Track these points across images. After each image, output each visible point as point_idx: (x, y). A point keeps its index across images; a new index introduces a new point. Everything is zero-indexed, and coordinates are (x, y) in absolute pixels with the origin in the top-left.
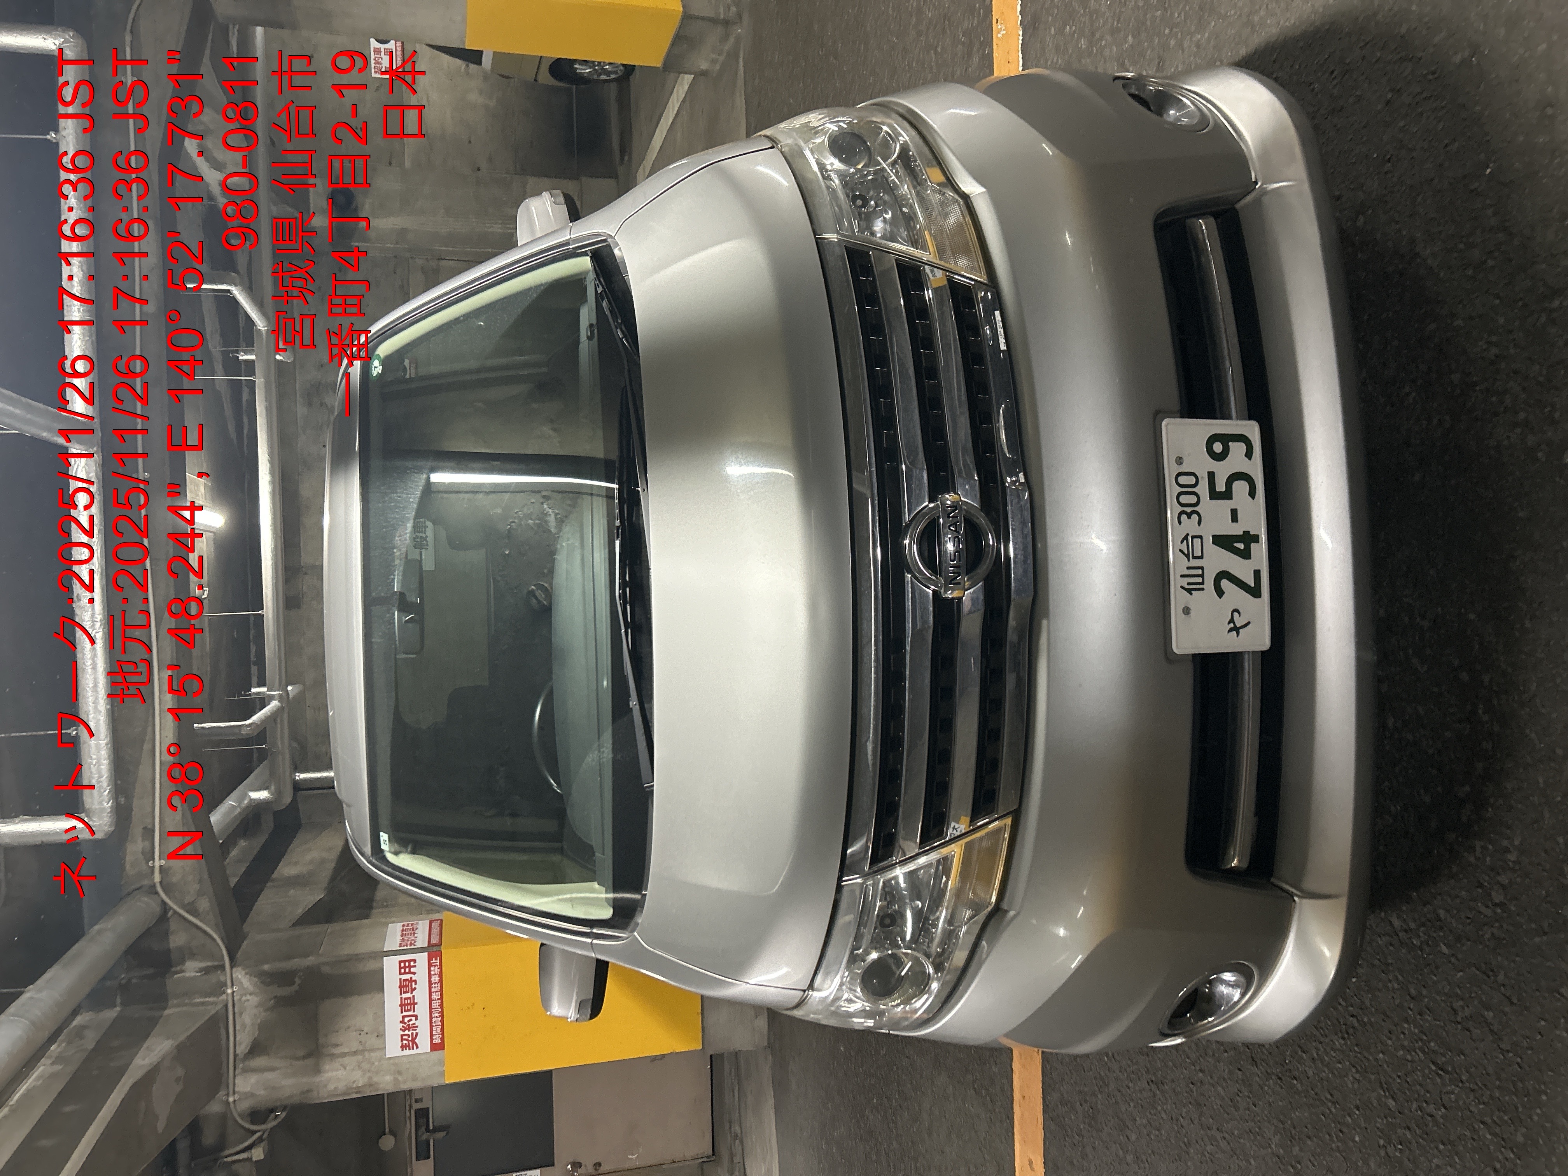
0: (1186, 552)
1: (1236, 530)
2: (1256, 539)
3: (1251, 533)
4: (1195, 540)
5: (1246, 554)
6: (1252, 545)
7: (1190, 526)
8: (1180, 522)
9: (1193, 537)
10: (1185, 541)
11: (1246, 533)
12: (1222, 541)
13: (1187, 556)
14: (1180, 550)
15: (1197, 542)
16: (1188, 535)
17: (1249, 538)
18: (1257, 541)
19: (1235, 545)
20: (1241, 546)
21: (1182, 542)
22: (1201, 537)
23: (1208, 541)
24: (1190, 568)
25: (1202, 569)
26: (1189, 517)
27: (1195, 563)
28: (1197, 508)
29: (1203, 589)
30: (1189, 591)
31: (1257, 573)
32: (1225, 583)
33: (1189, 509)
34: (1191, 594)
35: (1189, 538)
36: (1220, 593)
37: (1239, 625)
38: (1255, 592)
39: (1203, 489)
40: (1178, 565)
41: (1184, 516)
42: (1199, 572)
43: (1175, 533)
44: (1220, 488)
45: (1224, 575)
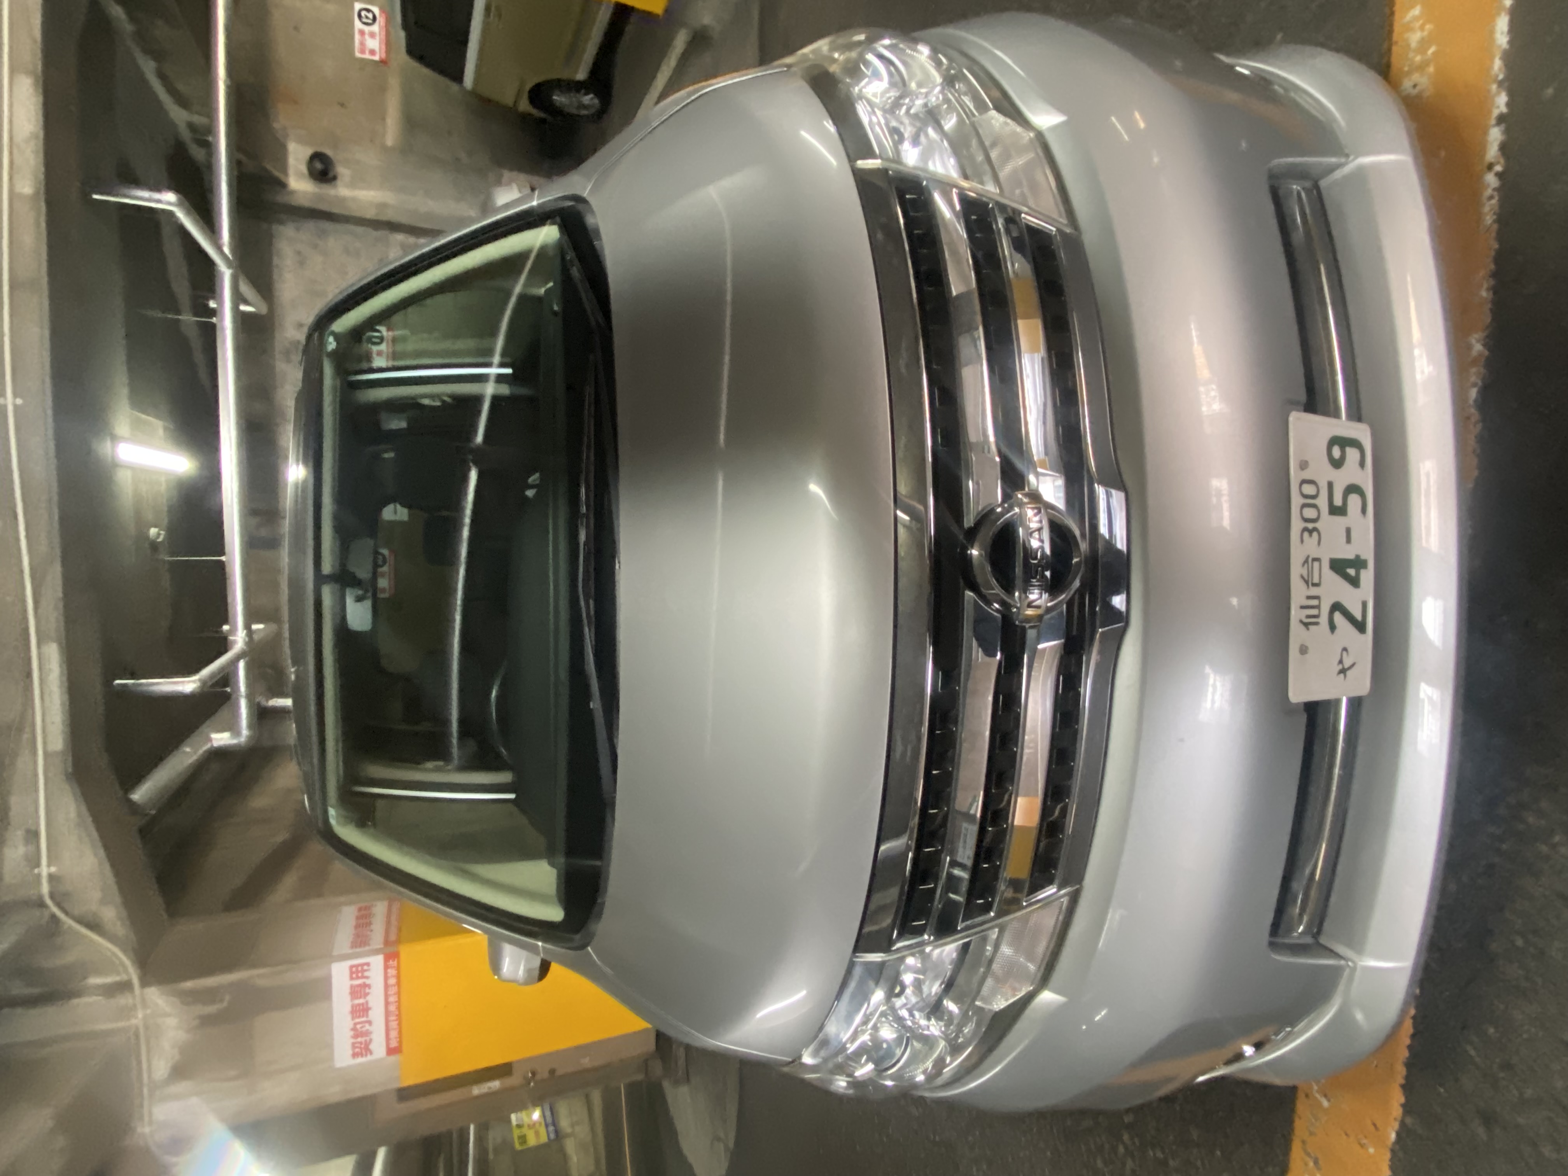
0: (1306, 579)
1: (1347, 553)
2: (1365, 564)
3: (1362, 558)
4: (1314, 563)
5: (1354, 582)
6: (1362, 571)
7: (1310, 546)
8: (1302, 541)
9: (1314, 560)
10: (1307, 566)
11: (1358, 557)
12: (1339, 566)
13: (1307, 582)
14: (1302, 577)
15: (1316, 566)
16: (1308, 557)
17: (1359, 563)
18: (1366, 568)
19: (1348, 571)
20: (1352, 572)
21: (1303, 565)
22: (1319, 561)
23: (1326, 565)
24: (1309, 598)
25: (1317, 598)
26: (1311, 535)
27: (1314, 591)
28: (1317, 525)
29: (1317, 624)
30: (1306, 625)
31: (1364, 605)
32: (1338, 617)
33: (1310, 526)
34: (1308, 629)
35: (1310, 560)
36: (1333, 627)
37: (1346, 666)
38: (1360, 627)
39: (1322, 502)
40: (1298, 593)
41: (1306, 534)
42: (1315, 602)
43: (1297, 554)
44: (1338, 501)
45: (1337, 607)
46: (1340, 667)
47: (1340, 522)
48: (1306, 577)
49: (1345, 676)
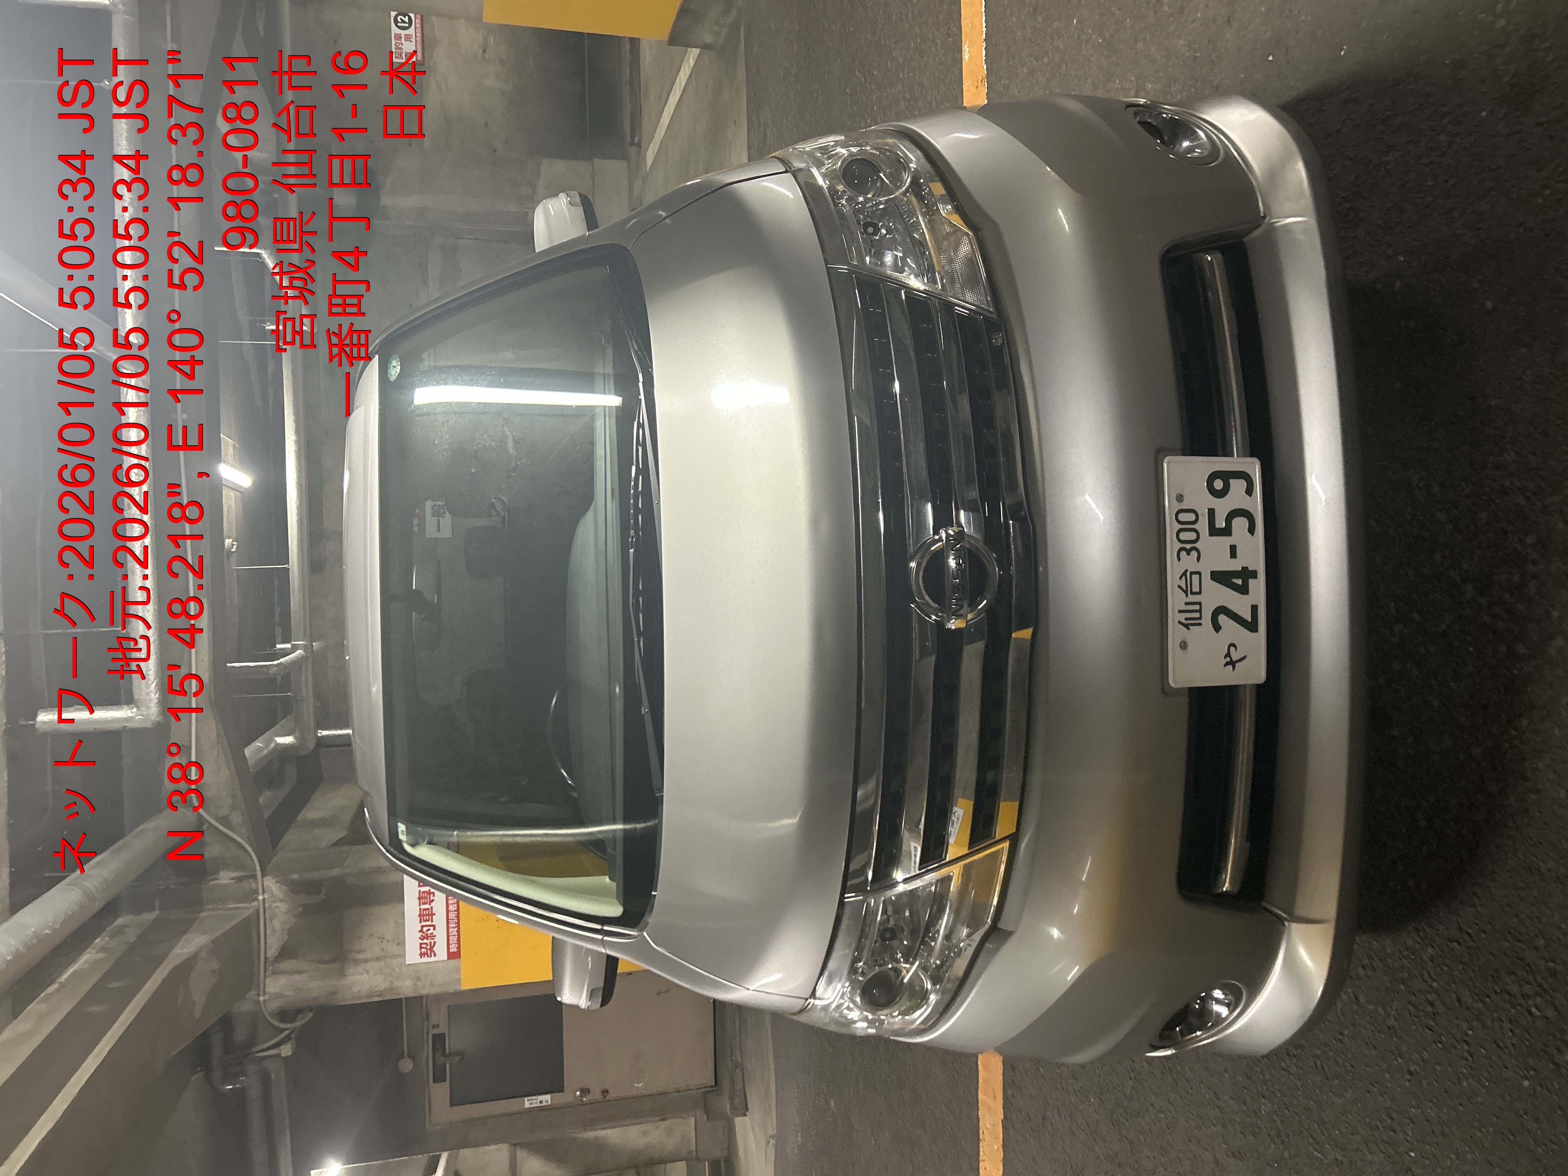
0: (1185, 589)
1: (1235, 565)
2: (1254, 574)
3: (1250, 569)
4: (1193, 576)
5: (1243, 590)
6: (1250, 580)
7: (1189, 562)
8: (1179, 559)
9: (1192, 573)
10: (1184, 577)
11: (1245, 569)
12: (1221, 577)
13: (1186, 592)
14: (1180, 587)
15: (1195, 578)
16: (1186, 571)
17: (1247, 574)
18: (1256, 577)
19: (1234, 580)
20: (1239, 582)
21: (1181, 578)
22: (1199, 573)
23: (1206, 577)
24: (1186, 604)
25: (1200, 604)
26: (1188, 554)
27: (1192, 598)
28: (1197, 545)
29: (1200, 624)
30: (1187, 626)
31: (1254, 608)
32: (1222, 619)
33: (1188, 546)
34: (1189, 629)
35: (1188, 574)
36: (1217, 628)
37: (1234, 659)
38: (1252, 626)
39: (1203, 525)
40: (1176, 600)
41: (1183, 553)
42: (1197, 607)
43: (1174, 569)
44: (1221, 523)
45: (1221, 610)
46: (1228, 659)
47: (1226, 541)
48: (1184, 588)
49: (1234, 668)
